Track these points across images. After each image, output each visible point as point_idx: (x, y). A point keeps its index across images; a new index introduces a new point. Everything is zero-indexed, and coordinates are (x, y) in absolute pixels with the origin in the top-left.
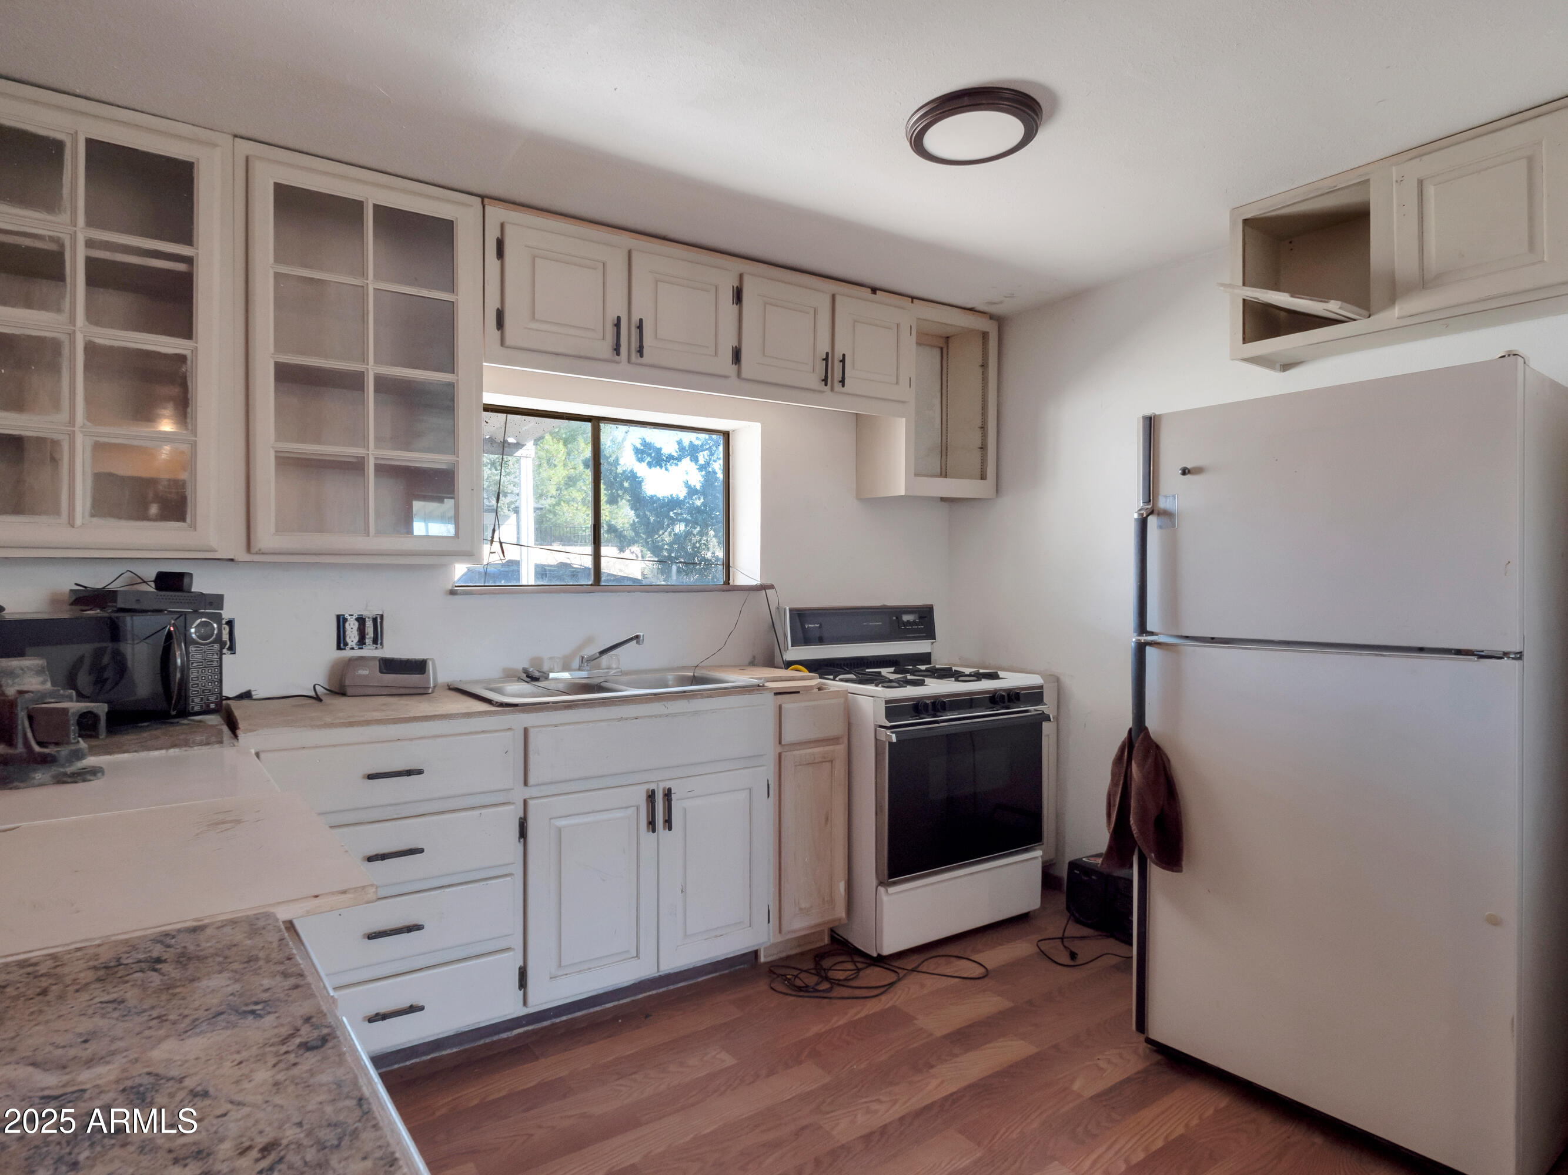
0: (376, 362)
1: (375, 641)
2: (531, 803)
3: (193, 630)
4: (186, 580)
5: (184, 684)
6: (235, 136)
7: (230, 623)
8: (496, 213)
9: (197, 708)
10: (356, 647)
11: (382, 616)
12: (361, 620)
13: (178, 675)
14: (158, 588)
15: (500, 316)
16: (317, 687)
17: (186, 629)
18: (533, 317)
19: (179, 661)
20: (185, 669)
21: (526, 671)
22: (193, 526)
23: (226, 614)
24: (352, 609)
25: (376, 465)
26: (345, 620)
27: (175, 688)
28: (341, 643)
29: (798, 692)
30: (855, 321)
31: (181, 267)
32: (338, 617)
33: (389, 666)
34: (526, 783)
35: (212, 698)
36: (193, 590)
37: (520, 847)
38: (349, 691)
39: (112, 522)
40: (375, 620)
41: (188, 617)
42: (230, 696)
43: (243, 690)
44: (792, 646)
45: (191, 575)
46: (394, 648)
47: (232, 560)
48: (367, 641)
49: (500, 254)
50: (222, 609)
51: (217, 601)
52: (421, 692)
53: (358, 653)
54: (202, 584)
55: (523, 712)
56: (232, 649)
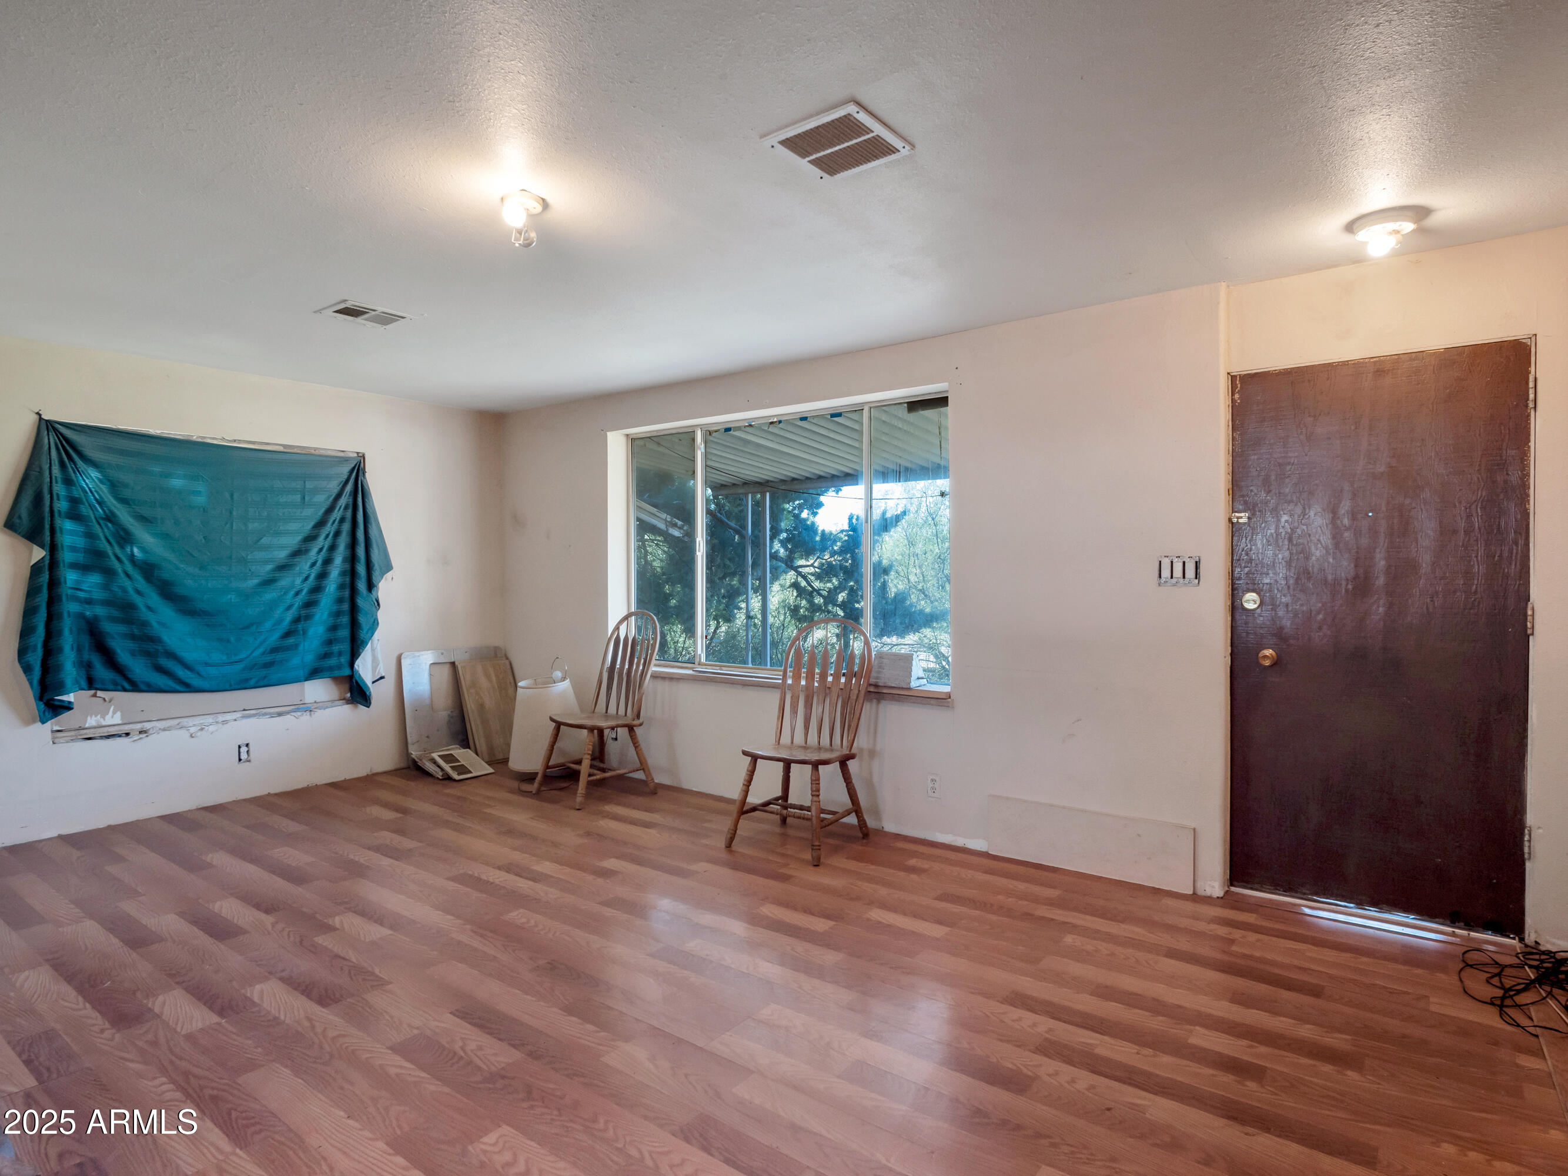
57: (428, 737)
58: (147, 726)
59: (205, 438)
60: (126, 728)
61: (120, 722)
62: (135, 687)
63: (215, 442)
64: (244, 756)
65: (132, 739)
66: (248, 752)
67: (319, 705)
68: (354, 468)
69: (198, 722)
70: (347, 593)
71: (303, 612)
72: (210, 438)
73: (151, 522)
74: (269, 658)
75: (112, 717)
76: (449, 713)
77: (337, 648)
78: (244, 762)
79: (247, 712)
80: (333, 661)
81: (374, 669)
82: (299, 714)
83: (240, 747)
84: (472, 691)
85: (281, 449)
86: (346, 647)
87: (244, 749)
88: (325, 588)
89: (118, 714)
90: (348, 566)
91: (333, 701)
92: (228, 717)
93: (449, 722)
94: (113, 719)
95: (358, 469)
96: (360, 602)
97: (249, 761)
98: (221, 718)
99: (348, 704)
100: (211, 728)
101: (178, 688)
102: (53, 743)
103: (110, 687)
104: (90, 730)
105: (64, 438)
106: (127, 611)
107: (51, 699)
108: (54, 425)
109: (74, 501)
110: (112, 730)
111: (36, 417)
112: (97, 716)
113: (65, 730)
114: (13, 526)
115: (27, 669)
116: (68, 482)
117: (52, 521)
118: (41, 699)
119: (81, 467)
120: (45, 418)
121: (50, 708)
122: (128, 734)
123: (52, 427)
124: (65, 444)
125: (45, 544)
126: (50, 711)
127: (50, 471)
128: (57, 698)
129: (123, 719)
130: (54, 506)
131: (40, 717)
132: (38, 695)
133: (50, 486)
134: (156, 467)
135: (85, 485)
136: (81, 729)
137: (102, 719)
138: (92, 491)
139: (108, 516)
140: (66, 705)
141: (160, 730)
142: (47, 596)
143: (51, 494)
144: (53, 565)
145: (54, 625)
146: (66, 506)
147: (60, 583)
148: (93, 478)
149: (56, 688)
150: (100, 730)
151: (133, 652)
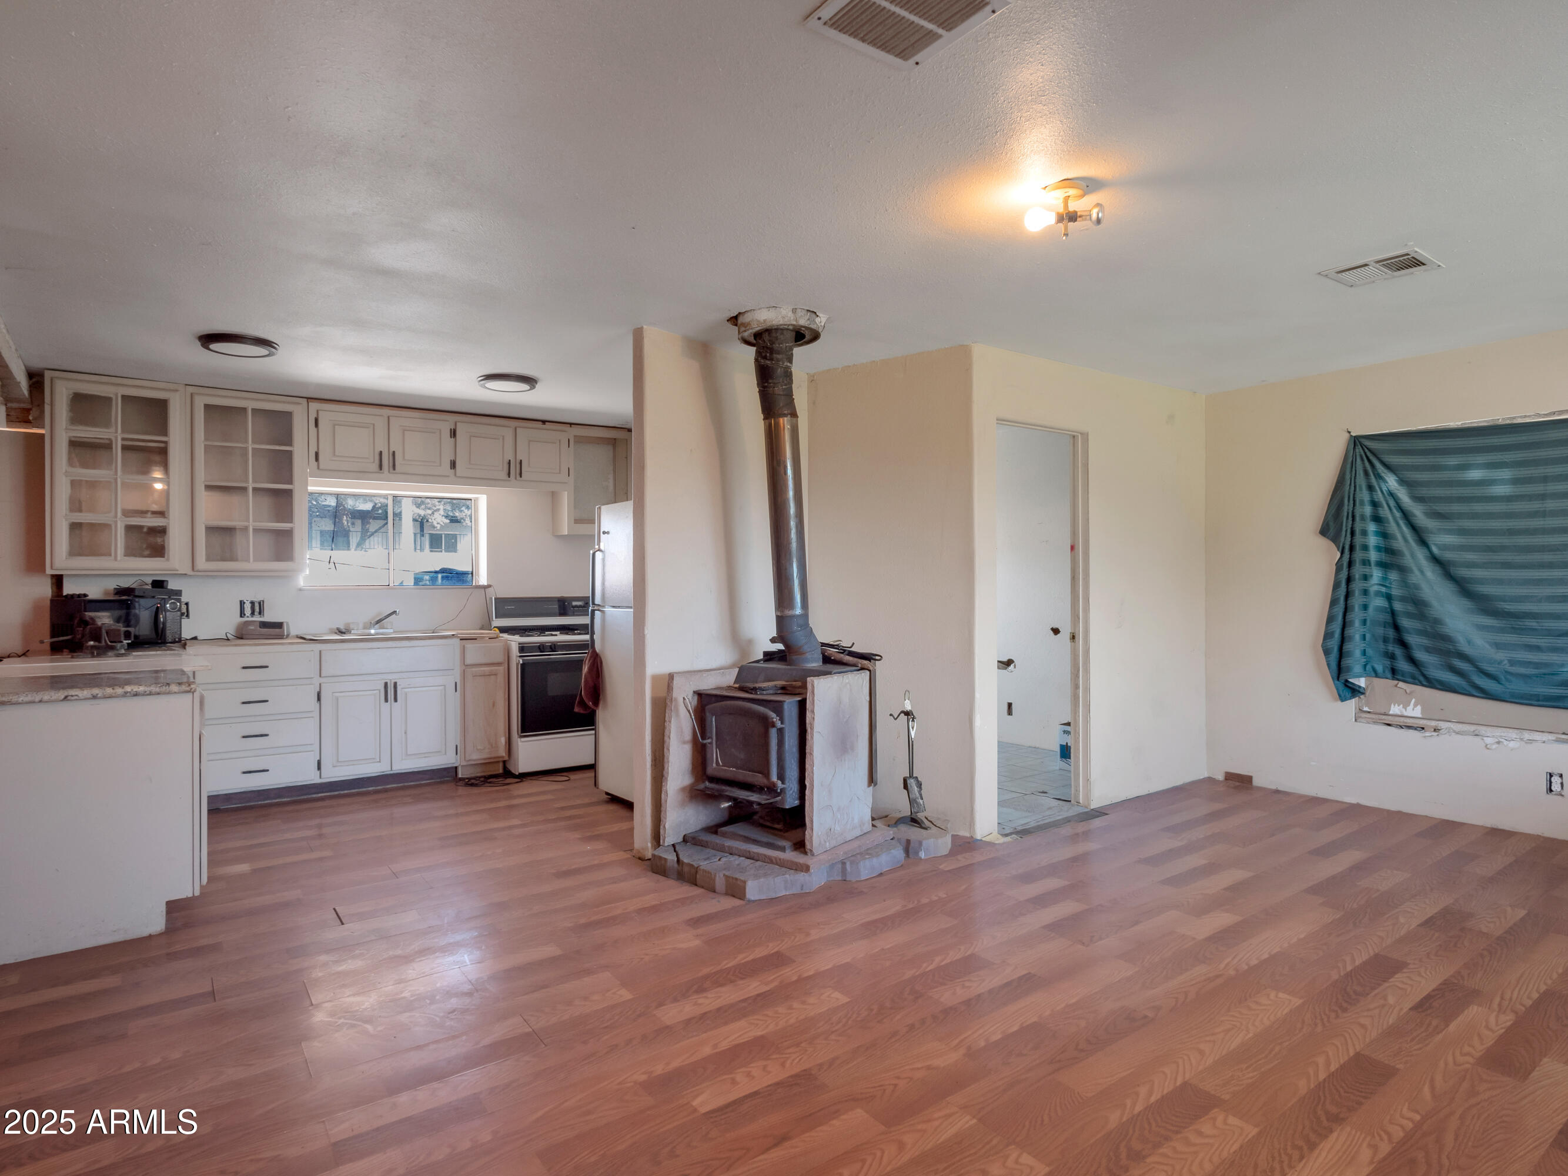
0: (253, 482)
1: (260, 613)
2: (322, 684)
3: (168, 606)
4: (165, 583)
5: (164, 629)
6: (186, 385)
7: (187, 604)
8: (314, 406)
9: (170, 640)
10: (250, 616)
11: (263, 601)
12: (252, 603)
13: (161, 626)
14: (153, 587)
15: (317, 454)
16: (228, 634)
17: (165, 605)
18: (334, 455)
19: (162, 620)
20: (164, 623)
21: (338, 629)
22: (168, 560)
23: (184, 599)
24: (248, 598)
25: (253, 529)
26: (244, 603)
27: (160, 631)
28: (242, 614)
29: (476, 639)
30: (530, 441)
31: (162, 445)
32: (241, 601)
33: (264, 625)
34: (320, 676)
35: (177, 636)
36: (169, 587)
37: (318, 705)
38: (244, 637)
39: (132, 558)
40: (260, 603)
41: (166, 600)
42: (188, 638)
43: (194, 636)
44: (496, 618)
45: (167, 581)
46: (268, 617)
47: (185, 574)
48: (256, 613)
49: (317, 425)
50: (181, 596)
51: (179, 593)
52: (281, 637)
53: (251, 619)
54: (172, 585)
55: (319, 643)
56: (188, 616)
58: (1442, 725)
60: (1422, 723)
61: (1420, 716)
62: (1431, 683)
63: (1528, 421)
64: (1556, 787)
65: (1424, 735)
66: (1561, 783)
69: (1499, 734)
73: (1446, 518)
75: (1413, 709)
78: (1556, 794)
83: (1551, 775)
87: (1556, 779)
89: (1419, 708)
92: (1538, 736)
94: (1414, 711)
97: (1562, 795)
98: (1526, 735)
100: (1512, 744)
102: (1356, 720)
103: (1410, 680)
104: (1390, 717)
105: (1370, 450)
106: (1419, 606)
107: (1347, 681)
108: (1362, 440)
109: (1375, 504)
110: (1410, 722)
111: (1347, 435)
112: (1399, 706)
113: (1369, 712)
114: (1324, 532)
115: (1327, 652)
116: (1370, 488)
117: (1353, 524)
118: (1338, 680)
119: (1383, 475)
120: (1353, 434)
121: (1347, 689)
122: (1423, 728)
123: (1360, 442)
124: (1369, 454)
125: (1344, 544)
126: (1348, 693)
127: (1355, 483)
128: (1350, 680)
129: (1422, 713)
130: (1355, 511)
131: (1340, 696)
132: (1335, 675)
133: (1354, 494)
134: (1453, 461)
135: (1384, 489)
136: (1385, 714)
137: (1404, 710)
138: (1391, 494)
139: (1406, 515)
140: (1357, 688)
141: (1454, 732)
142: (1345, 590)
143: (1354, 501)
144: (1350, 564)
145: (1349, 617)
146: (1368, 510)
147: (1354, 580)
148: (1391, 481)
149: (1349, 669)
150: (1397, 719)
151: (1428, 650)
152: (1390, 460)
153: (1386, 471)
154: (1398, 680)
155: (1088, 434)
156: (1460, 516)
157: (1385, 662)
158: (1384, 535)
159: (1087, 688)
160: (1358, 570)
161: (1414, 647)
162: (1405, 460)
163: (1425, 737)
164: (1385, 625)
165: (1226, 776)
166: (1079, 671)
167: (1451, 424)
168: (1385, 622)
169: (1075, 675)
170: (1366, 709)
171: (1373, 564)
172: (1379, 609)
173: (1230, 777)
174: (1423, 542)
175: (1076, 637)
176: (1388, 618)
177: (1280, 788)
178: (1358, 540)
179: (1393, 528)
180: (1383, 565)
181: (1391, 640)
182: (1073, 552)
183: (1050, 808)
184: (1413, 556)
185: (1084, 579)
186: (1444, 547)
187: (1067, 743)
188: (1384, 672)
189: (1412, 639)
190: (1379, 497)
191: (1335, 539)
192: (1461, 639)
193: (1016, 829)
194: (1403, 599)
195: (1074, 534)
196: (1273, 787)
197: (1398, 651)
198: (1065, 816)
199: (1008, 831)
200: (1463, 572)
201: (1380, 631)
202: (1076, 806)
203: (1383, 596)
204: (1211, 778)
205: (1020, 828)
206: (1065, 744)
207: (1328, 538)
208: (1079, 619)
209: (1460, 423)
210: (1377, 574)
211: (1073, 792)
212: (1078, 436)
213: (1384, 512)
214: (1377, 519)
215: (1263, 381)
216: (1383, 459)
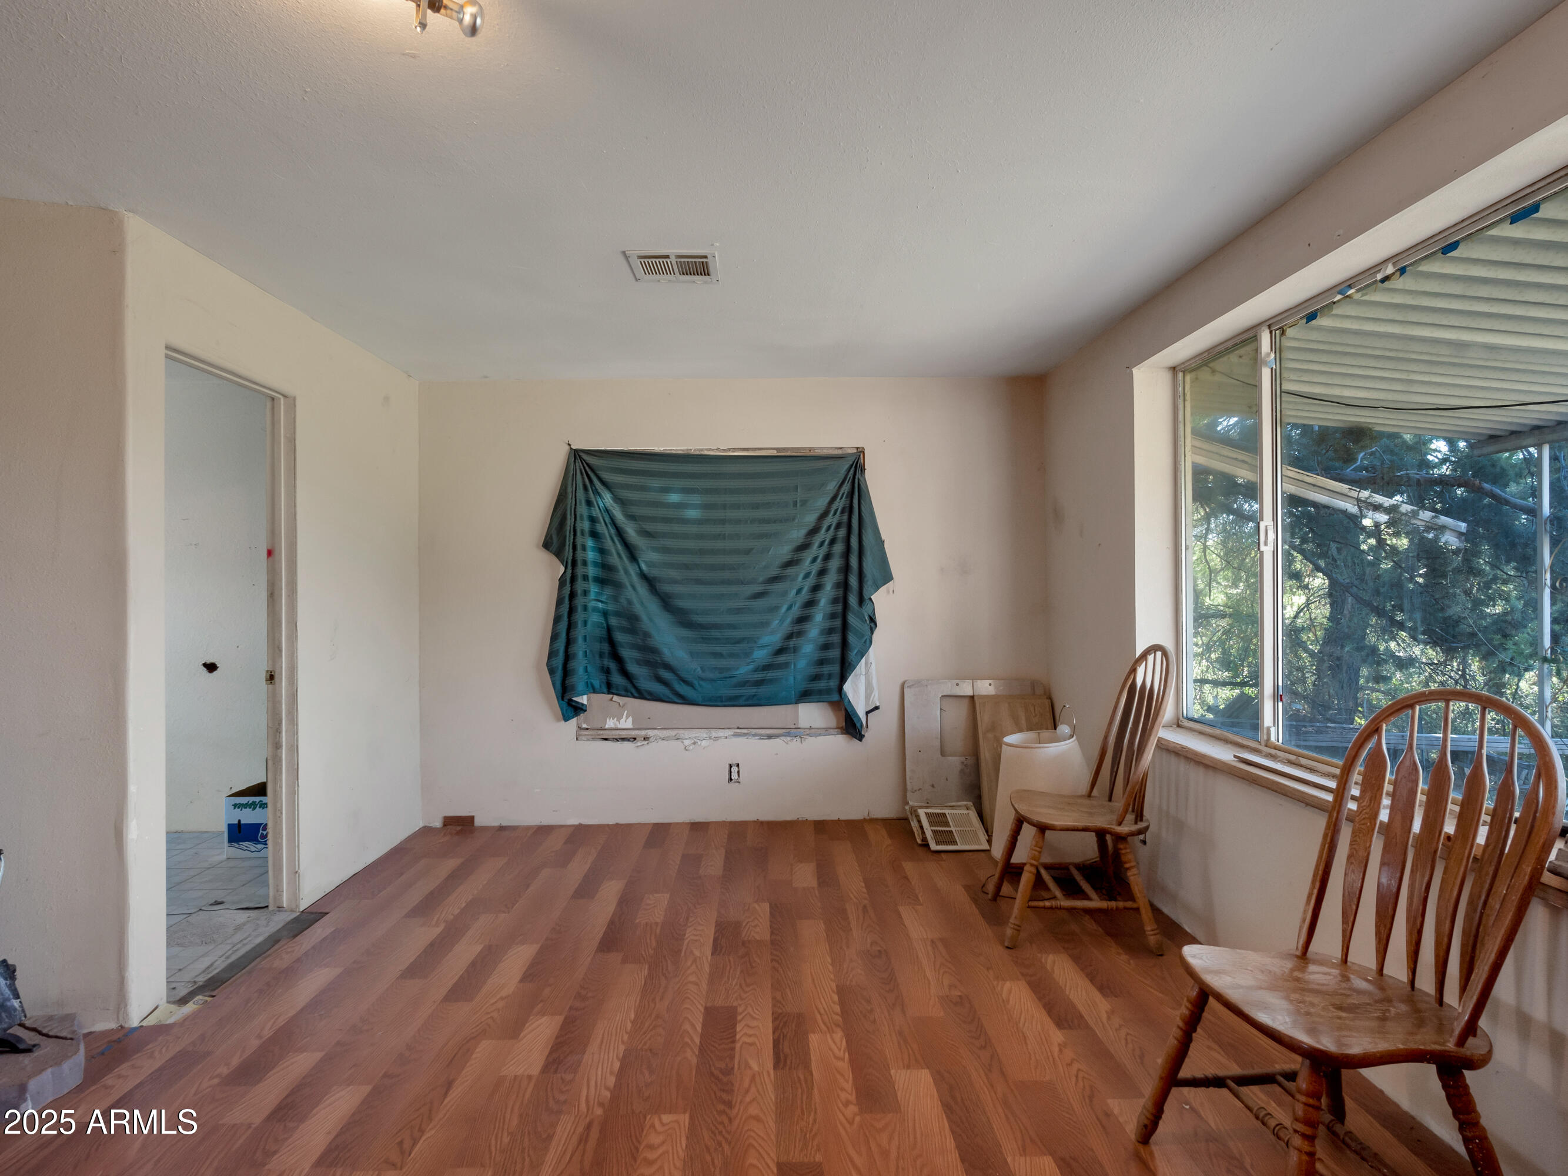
57: (933, 786)
58: (650, 733)
59: (702, 450)
60: (634, 733)
61: (631, 727)
62: (641, 694)
63: (712, 453)
64: (734, 776)
65: (636, 745)
66: (738, 772)
67: (812, 732)
68: (852, 465)
69: (694, 735)
70: (839, 608)
71: (796, 628)
72: (707, 450)
73: (653, 537)
74: (760, 676)
75: (625, 721)
76: (963, 759)
77: (828, 669)
78: (735, 782)
79: (742, 730)
80: (822, 684)
81: (868, 697)
82: (789, 738)
83: (731, 766)
84: (990, 735)
85: (774, 453)
86: (836, 668)
87: (734, 769)
88: (819, 601)
89: (630, 719)
90: (842, 577)
91: (827, 729)
92: (721, 733)
93: (962, 771)
94: (626, 723)
95: (856, 464)
96: (852, 619)
97: (739, 782)
98: (714, 734)
99: (842, 734)
100: (704, 743)
101: (675, 699)
102: (577, 739)
103: (623, 693)
104: (607, 732)
105: (588, 465)
106: (632, 622)
107: (570, 700)
108: (581, 454)
109: (593, 520)
110: (624, 734)
111: (568, 447)
112: (613, 719)
113: (587, 729)
114: (547, 545)
115: (552, 671)
116: (589, 503)
117: (574, 539)
118: (563, 699)
119: (600, 491)
120: (574, 447)
121: (570, 708)
122: (635, 739)
123: (579, 455)
124: (587, 468)
125: (567, 558)
126: (570, 711)
127: (575, 497)
128: (574, 699)
129: (633, 724)
130: (577, 525)
131: (563, 715)
132: (560, 695)
133: (575, 508)
134: (655, 483)
135: (601, 505)
136: (602, 729)
137: (617, 723)
138: (607, 511)
139: (620, 533)
140: (580, 706)
141: (660, 738)
142: (568, 606)
143: (575, 515)
144: (573, 579)
145: (572, 633)
146: (586, 525)
147: (577, 595)
148: (607, 498)
149: (573, 688)
150: (614, 732)
151: (639, 662)
152: (606, 477)
153: (602, 487)
154: (613, 694)
155: (294, 399)
156: (665, 535)
157: (602, 677)
158: (602, 551)
159: (292, 746)
160: (580, 585)
161: (627, 660)
162: (621, 479)
163: (637, 747)
164: (601, 640)
165: (444, 822)
166: (280, 724)
167: (656, 448)
168: (601, 638)
169: (275, 729)
170: (584, 726)
171: (590, 579)
172: (598, 625)
173: (449, 821)
174: (633, 558)
175: (277, 677)
176: (604, 633)
177: (504, 824)
178: (580, 554)
179: (608, 544)
180: (601, 582)
181: (607, 654)
182: (270, 558)
183: (238, 928)
184: (626, 572)
185: (288, 596)
186: (650, 564)
187: (239, 821)
188: (601, 686)
189: (626, 653)
190: (596, 512)
191: (558, 554)
192: (666, 651)
193: (195, 982)
194: (618, 614)
195: (273, 532)
196: (496, 824)
197: (613, 666)
198: (267, 935)
199: (183, 992)
200: (667, 588)
201: (597, 646)
202: (278, 913)
203: (599, 612)
204: (428, 827)
205: (202, 980)
206: (237, 822)
207: (551, 552)
208: (281, 651)
209: (662, 449)
210: (593, 589)
211: (271, 894)
212: (279, 399)
213: (601, 528)
214: (594, 534)
215: (486, 377)
216: (600, 475)
